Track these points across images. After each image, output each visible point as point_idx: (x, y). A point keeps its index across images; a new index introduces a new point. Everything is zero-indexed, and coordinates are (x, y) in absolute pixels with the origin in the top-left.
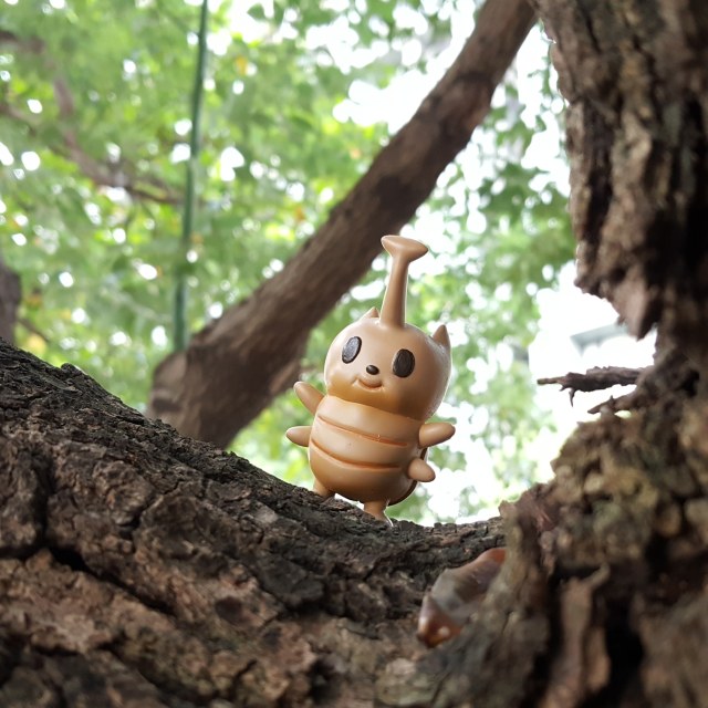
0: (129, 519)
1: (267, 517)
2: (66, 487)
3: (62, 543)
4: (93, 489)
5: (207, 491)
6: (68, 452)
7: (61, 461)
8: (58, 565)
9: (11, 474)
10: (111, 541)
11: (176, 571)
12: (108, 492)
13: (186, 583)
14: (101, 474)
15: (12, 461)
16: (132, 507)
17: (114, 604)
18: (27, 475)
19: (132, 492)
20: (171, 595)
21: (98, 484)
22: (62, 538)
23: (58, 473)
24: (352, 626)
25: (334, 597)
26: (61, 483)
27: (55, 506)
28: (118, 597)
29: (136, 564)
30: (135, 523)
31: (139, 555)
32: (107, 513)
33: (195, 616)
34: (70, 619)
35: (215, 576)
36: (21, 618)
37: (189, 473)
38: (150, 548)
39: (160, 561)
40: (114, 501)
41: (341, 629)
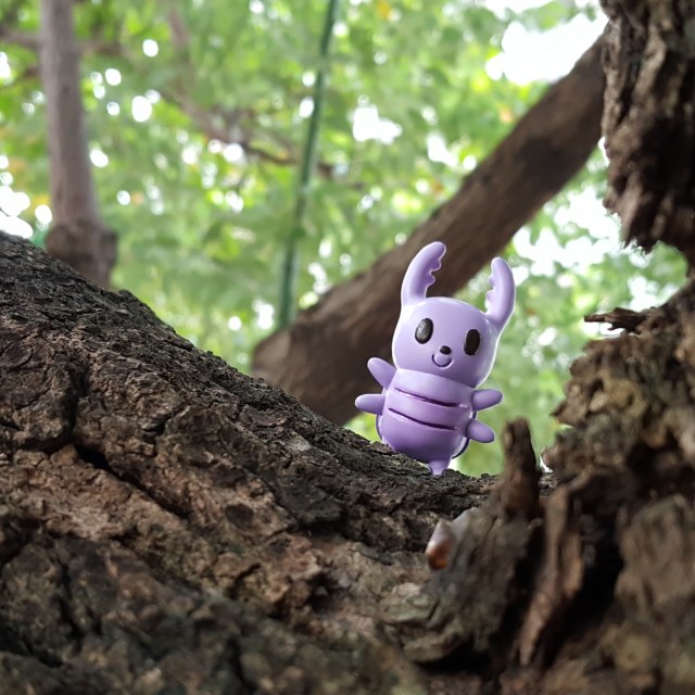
0: (155, 425)
1: (300, 445)
2: (98, 390)
3: (88, 441)
4: (124, 395)
5: (241, 414)
6: (105, 360)
7: (96, 367)
8: (82, 461)
9: (46, 372)
10: (134, 443)
11: (194, 477)
12: (138, 399)
13: (201, 489)
14: (134, 382)
15: (48, 361)
16: (159, 415)
17: (131, 501)
18: (61, 375)
19: (161, 402)
20: (187, 500)
21: (129, 391)
22: (88, 436)
23: (92, 377)
24: (365, 550)
25: (352, 523)
26: (94, 387)
27: (84, 406)
28: (134, 496)
29: (157, 468)
30: (159, 428)
31: (160, 458)
32: (135, 418)
33: (207, 521)
34: (86, 510)
35: (232, 486)
36: (39, 505)
38: (171, 453)
39: (179, 466)
40: (142, 407)
41: (354, 551)
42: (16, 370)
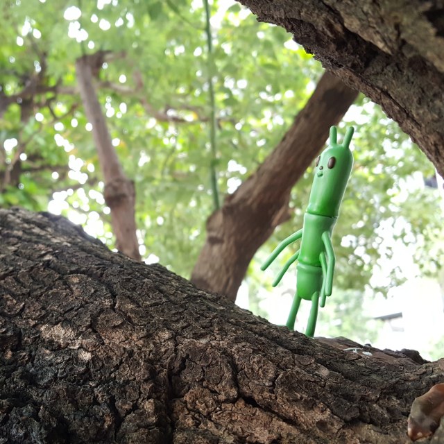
0: (271, 383)
1: (324, 372)
2: (242, 369)
3: (247, 395)
4: (252, 369)
5: (296, 361)
6: (238, 352)
7: (236, 356)
8: (247, 405)
9: (220, 366)
10: (266, 394)
11: (296, 408)
12: (259, 370)
13: (301, 413)
14: (254, 362)
15: (220, 360)
16: (270, 377)
17: (273, 422)
18: (227, 366)
19: (268, 369)
20: (295, 418)
21: (254, 367)
22: (246, 393)
23: (237, 362)
24: (375, 428)
25: (364, 414)
26: (239, 367)
27: (240, 379)
28: (274, 419)
29: (278, 404)
30: (274, 385)
31: (279, 400)
32: (261, 380)
33: (307, 427)
34: (258, 429)
35: (312, 408)
36: (240, 430)
37: (286, 352)
38: (283, 397)
39: (288, 403)
40: (262, 374)
41: (370, 429)
42: (209, 366)
